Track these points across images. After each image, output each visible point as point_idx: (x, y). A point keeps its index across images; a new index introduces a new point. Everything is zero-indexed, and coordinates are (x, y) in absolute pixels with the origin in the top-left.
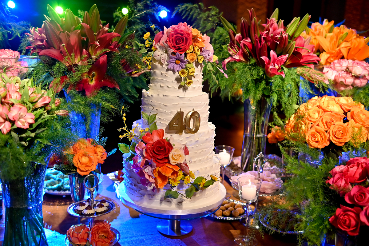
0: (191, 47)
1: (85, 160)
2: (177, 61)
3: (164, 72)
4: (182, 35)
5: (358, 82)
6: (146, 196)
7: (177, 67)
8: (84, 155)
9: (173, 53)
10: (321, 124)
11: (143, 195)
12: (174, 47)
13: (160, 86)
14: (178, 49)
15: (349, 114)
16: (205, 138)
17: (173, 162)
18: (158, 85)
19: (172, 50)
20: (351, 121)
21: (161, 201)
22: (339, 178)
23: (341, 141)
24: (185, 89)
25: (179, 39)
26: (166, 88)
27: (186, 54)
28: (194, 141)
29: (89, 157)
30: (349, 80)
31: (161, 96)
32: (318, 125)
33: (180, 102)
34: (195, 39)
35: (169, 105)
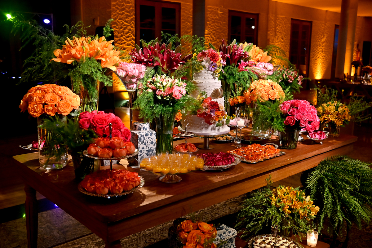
0: (219, 60)
2: (213, 66)
3: (206, 71)
4: (215, 54)
5: (270, 73)
6: (204, 129)
10: (264, 91)
11: (203, 128)
12: (213, 60)
13: (204, 78)
15: (273, 86)
17: (220, 110)
18: (203, 77)
19: (212, 62)
20: (275, 89)
22: (284, 108)
23: (274, 97)
25: (214, 57)
26: (207, 78)
30: (267, 72)
31: (207, 82)
32: (263, 92)
35: (211, 86)
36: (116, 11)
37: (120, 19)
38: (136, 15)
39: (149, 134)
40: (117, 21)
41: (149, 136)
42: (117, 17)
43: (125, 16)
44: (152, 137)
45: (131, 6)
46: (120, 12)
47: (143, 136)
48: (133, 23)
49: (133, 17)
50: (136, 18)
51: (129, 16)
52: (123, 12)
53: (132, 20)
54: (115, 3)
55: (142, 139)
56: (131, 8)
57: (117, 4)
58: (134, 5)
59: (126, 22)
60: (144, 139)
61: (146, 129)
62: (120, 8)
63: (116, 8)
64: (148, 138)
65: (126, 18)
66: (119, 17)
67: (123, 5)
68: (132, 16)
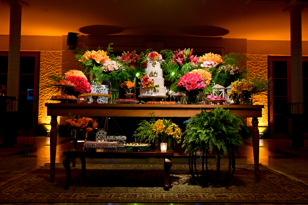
0: (155, 57)
1: (129, 84)
3: (149, 63)
7: (152, 61)
8: (129, 83)
9: (151, 58)
14: (152, 57)
16: (159, 79)
17: (148, 81)
18: (148, 67)
21: (147, 93)
24: (154, 67)
26: (150, 67)
27: (154, 58)
28: (156, 79)
29: (130, 84)
33: (152, 70)
34: (156, 55)
35: (150, 70)
36: (252, 67)
37: (254, 72)
38: (268, 69)
39: (104, 89)
40: (253, 74)
41: (104, 91)
42: (253, 71)
43: (259, 70)
44: (105, 91)
45: (264, 63)
46: (254, 68)
47: (100, 90)
48: (266, 75)
49: (266, 71)
50: (268, 71)
51: (263, 70)
52: (258, 67)
53: (265, 72)
54: (251, 62)
55: (100, 91)
56: (265, 64)
57: (252, 62)
58: (267, 62)
59: (260, 74)
60: (101, 91)
61: (103, 87)
62: (255, 65)
63: (251, 65)
64: (103, 91)
65: (260, 71)
66: (254, 71)
67: (258, 62)
68: (265, 69)
